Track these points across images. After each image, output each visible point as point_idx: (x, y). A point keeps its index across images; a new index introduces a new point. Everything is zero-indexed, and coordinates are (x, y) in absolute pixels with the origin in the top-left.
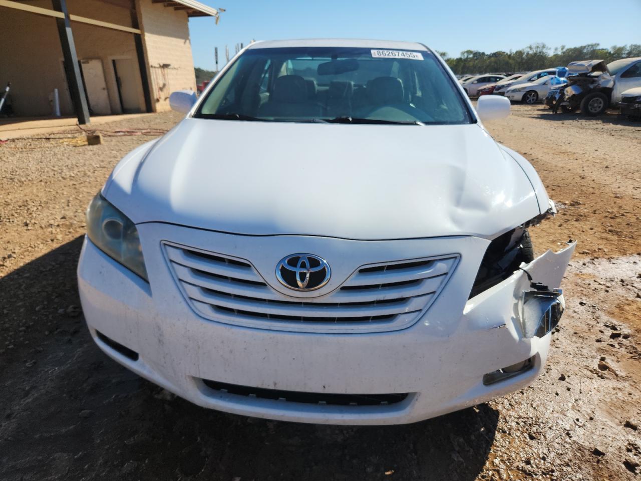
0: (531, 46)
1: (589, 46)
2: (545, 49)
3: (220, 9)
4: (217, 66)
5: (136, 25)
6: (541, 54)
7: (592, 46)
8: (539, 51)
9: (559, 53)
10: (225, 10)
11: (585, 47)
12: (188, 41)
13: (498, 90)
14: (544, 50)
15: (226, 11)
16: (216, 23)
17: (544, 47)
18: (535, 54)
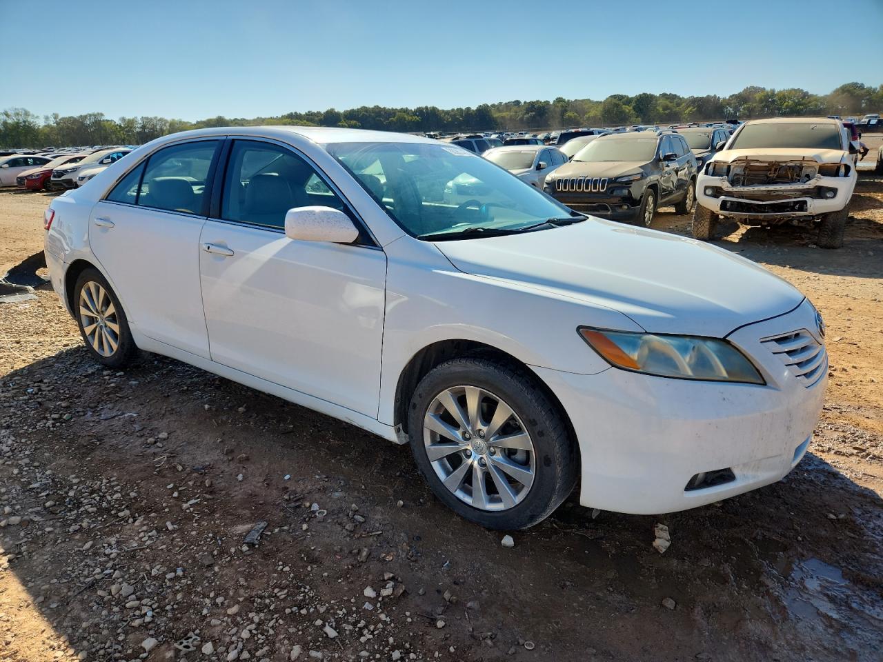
0: (6, 112)
1: (90, 115)
2: (30, 117)
6: (27, 124)
7: (94, 115)
8: (21, 120)
9: (52, 122)
11: (85, 117)
13: (60, 177)
14: (30, 119)
17: (27, 114)
18: (18, 124)
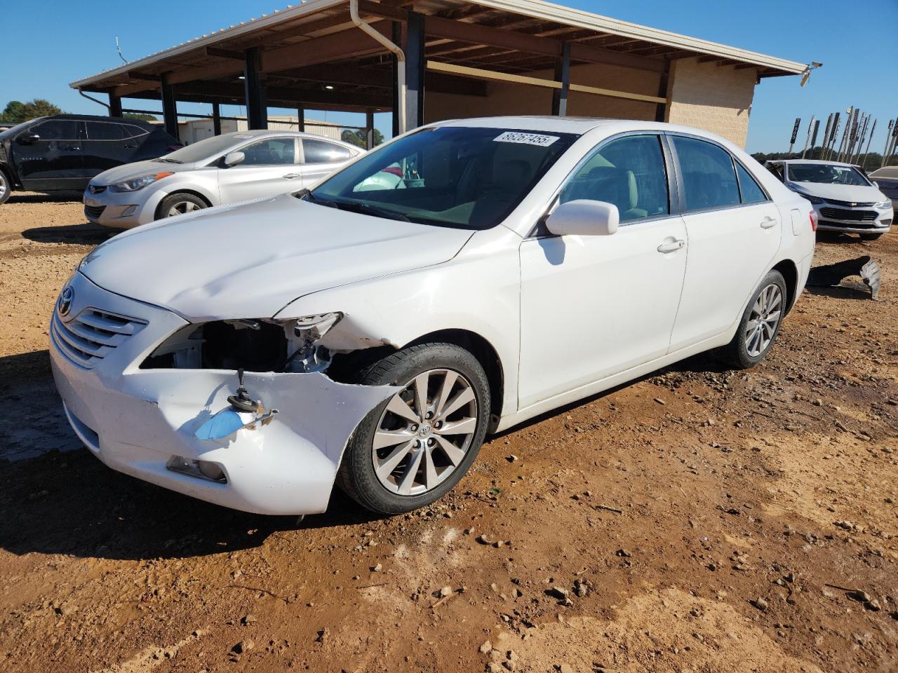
3: (813, 63)
4: (791, 147)
5: (663, 92)
10: (821, 65)
12: (746, 111)
15: (823, 66)
16: (802, 85)
